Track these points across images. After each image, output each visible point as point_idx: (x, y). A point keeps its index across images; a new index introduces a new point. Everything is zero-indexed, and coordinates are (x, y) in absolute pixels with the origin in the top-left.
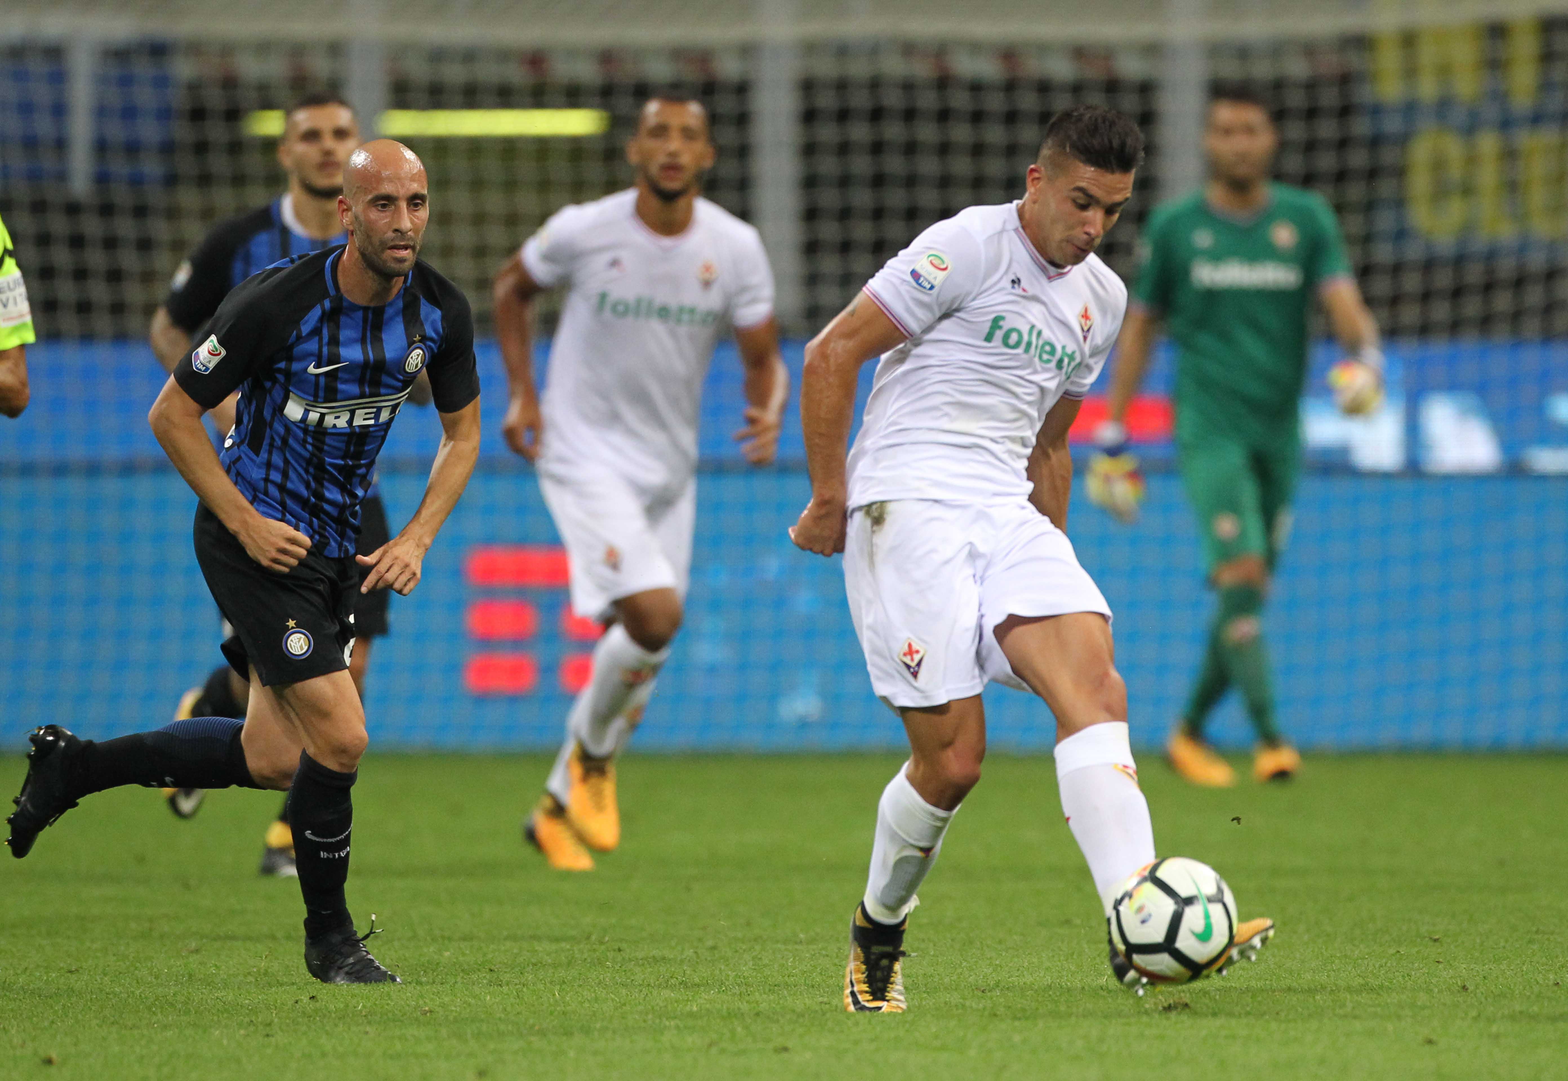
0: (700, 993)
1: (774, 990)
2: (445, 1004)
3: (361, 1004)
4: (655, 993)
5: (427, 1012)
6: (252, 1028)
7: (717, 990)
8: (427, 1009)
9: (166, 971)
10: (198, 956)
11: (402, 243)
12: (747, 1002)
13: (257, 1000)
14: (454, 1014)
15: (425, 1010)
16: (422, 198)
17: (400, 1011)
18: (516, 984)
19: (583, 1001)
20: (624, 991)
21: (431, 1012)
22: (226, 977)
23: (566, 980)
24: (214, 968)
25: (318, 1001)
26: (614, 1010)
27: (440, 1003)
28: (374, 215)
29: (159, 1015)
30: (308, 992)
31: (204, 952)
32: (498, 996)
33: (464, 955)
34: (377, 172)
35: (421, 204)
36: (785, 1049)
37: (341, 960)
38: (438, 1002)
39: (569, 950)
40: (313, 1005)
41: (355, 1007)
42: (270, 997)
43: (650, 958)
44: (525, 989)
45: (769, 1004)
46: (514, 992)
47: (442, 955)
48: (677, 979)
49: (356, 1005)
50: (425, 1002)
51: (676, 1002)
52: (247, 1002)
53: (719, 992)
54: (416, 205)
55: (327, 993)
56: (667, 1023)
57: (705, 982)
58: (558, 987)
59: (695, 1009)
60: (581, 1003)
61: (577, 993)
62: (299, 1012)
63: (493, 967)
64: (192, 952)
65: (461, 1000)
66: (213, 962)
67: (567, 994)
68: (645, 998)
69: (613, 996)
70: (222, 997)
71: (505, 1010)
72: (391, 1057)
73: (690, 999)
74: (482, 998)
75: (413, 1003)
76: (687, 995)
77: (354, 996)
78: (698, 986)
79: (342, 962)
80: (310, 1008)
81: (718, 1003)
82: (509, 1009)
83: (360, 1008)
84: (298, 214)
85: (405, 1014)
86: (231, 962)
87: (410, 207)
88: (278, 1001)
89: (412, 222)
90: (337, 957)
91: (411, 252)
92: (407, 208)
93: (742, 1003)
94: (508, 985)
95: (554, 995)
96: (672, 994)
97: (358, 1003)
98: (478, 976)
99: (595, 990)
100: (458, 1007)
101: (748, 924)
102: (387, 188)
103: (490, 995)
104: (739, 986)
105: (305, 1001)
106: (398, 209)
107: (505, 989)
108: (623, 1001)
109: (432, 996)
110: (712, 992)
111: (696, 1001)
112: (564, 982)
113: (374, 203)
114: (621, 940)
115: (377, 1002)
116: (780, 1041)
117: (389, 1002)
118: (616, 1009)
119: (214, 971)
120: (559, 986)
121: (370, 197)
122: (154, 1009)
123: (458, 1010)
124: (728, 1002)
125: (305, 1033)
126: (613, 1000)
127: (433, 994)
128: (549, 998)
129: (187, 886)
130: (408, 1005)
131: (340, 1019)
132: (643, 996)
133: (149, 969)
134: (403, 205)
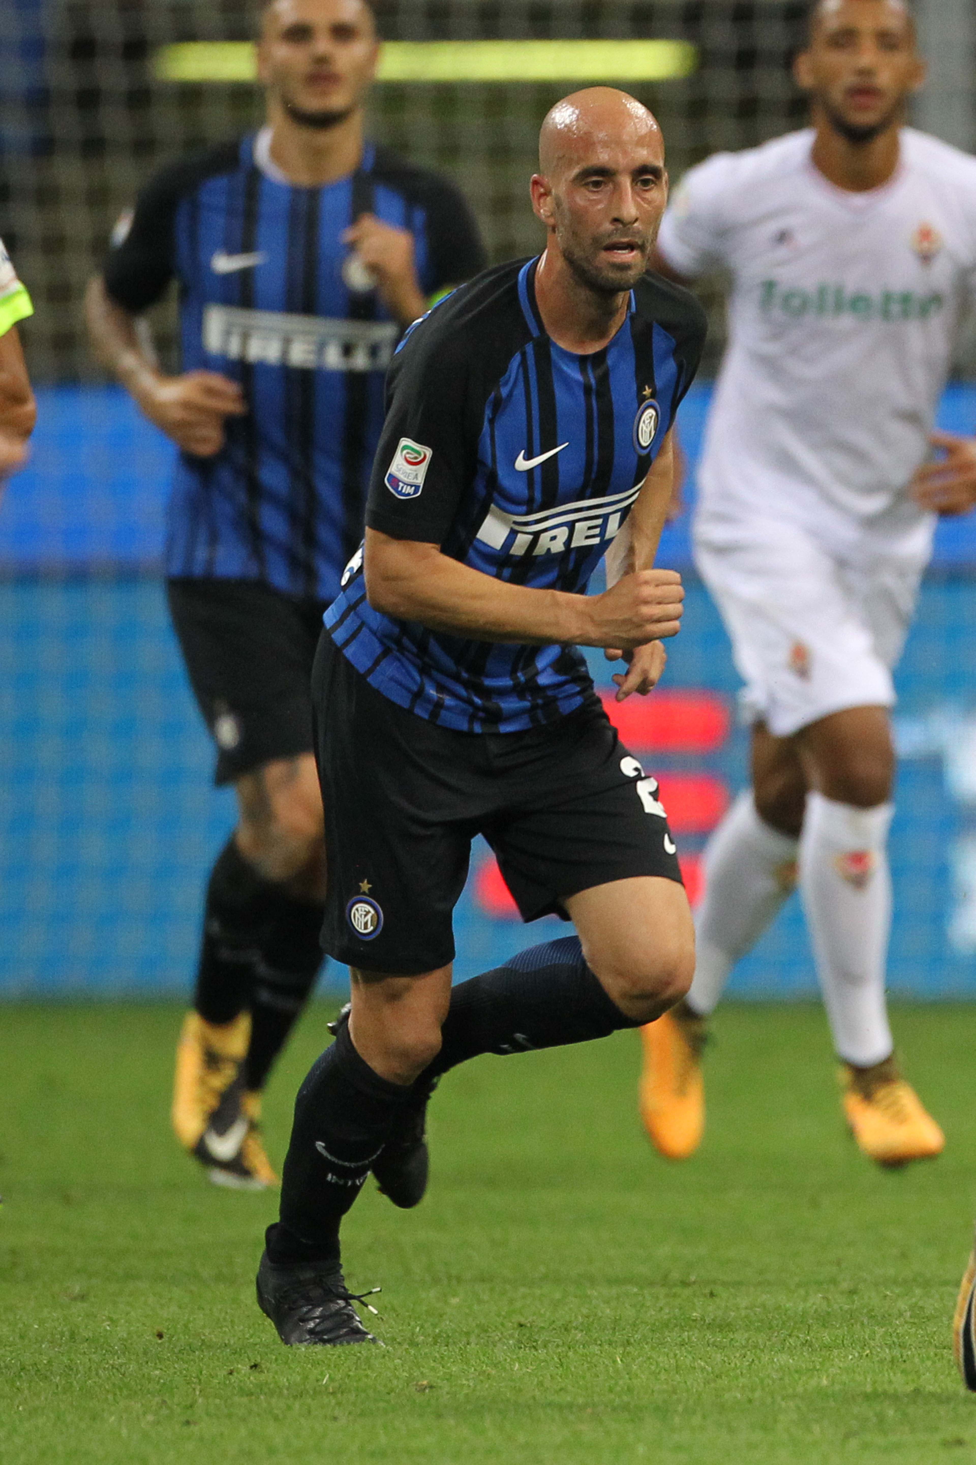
0: (833, 1360)
1: (942, 1355)
2: (451, 1375)
3: (327, 1376)
4: (765, 1358)
5: (426, 1388)
6: (165, 1411)
7: (857, 1355)
8: (425, 1383)
9: (36, 1327)
10: (85, 1305)
11: (625, 240)
12: (902, 1372)
13: (172, 1370)
14: (466, 1391)
15: (422, 1385)
16: (656, 172)
17: (385, 1386)
18: (558, 1346)
19: (657, 1371)
20: (719, 1357)
21: (431, 1387)
22: (125, 1336)
23: (632, 1340)
24: (108, 1323)
25: (262, 1372)
26: (704, 1383)
27: (445, 1373)
28: (583, 198)
29: (26, 1392)
30: (248, 1357)
31: (93, 1299)
32: (531, 1364)
33: (480, 1301)
34: (585, 133)
35: (653, 182)
36: (959, 1442)
37: (305, 1309)
38: (442, 1373)
39: (636, 1294)
40: (254, 1378)
41: (317, 1381)
42: (192, 1366)
43: (758, 1307)
44: (570, 1354)
45: (935, 1376)
46: (556, 1359)
47: (446, 1303)
48: (798, 1337)
49: (319, 1377)
50: (422, 1373)
51: (797, 1372)
52: (157, 1372)
53: (861, 1357)
54: (646, 182)
55: (276, 1360)
56: (783, 1404)
57: (839, 1341)
58: (620, 1350)
59: (825, 1382)
60: (655, 1374)
61: (649, 1358)
62: (234, 1388)
63: (523, 1320)
64: (75, 1299)
65: (475, 1370)
66: (106, 1313)
67: (633, 1360)
68: (750, 1365)
69: (702, 1364)
70: (121, 1366)
71: (542, 1385)
72: (372, 1454)
73: (818, 1367)
74: (508, 1367)
75: (405, 1374)
76: (813, 1362)
77: (316, 1364)
78: (829, 1348)
79: (307, 1313)
80: (251, 1382)
81: (859, 1374)
82: (547, 1383)
83: (324, 1382)
84: (276, 152)
85: (392, 1390)
86: (133, 1313)
87: (636, 184)
88: (204, 1372)
89: (638, 206)
90: (302, 1302)
91: (639, 255)
92: (632, 188)
93: (895, 1374)
94: (545, 1347)
95: (615, 1361)
96: (791, 1361)
97: (322, 1374)
98: (502, 1333)
99: (675, 1355)
100: (471, 1381)
101: (904, 1256)
102: (603, 157)
103: (520, 1363)
104: (890, 1348)
105: (243, 1372)
106: (617, 188)
107: (542, 1353)
108: (717, 1372)
109: (432, 1364)
110: (850, 1357)
111: (826, 1371)
112: (629, 1343)
113: (583, 180)
114: (714, 1282)
115: (351, 1373)
116: (950, 1431)
117: (369, 1372)
118: (707, 1382)
119: (108, 1328)
120: (623, 1349)
121: (576, 171)
122: (18, 1384)
123: (471, 1384)
124: (874, 1371)
125: (244, 1420)
126: (703, 1369)
127: (434, 1361)
128: (607, 1365)
129: (67, 1200)
130: (398, 1378)
131: (295, 1397)
132: (747, 1363)
133: (10, 1324)
134: (626, 182)
